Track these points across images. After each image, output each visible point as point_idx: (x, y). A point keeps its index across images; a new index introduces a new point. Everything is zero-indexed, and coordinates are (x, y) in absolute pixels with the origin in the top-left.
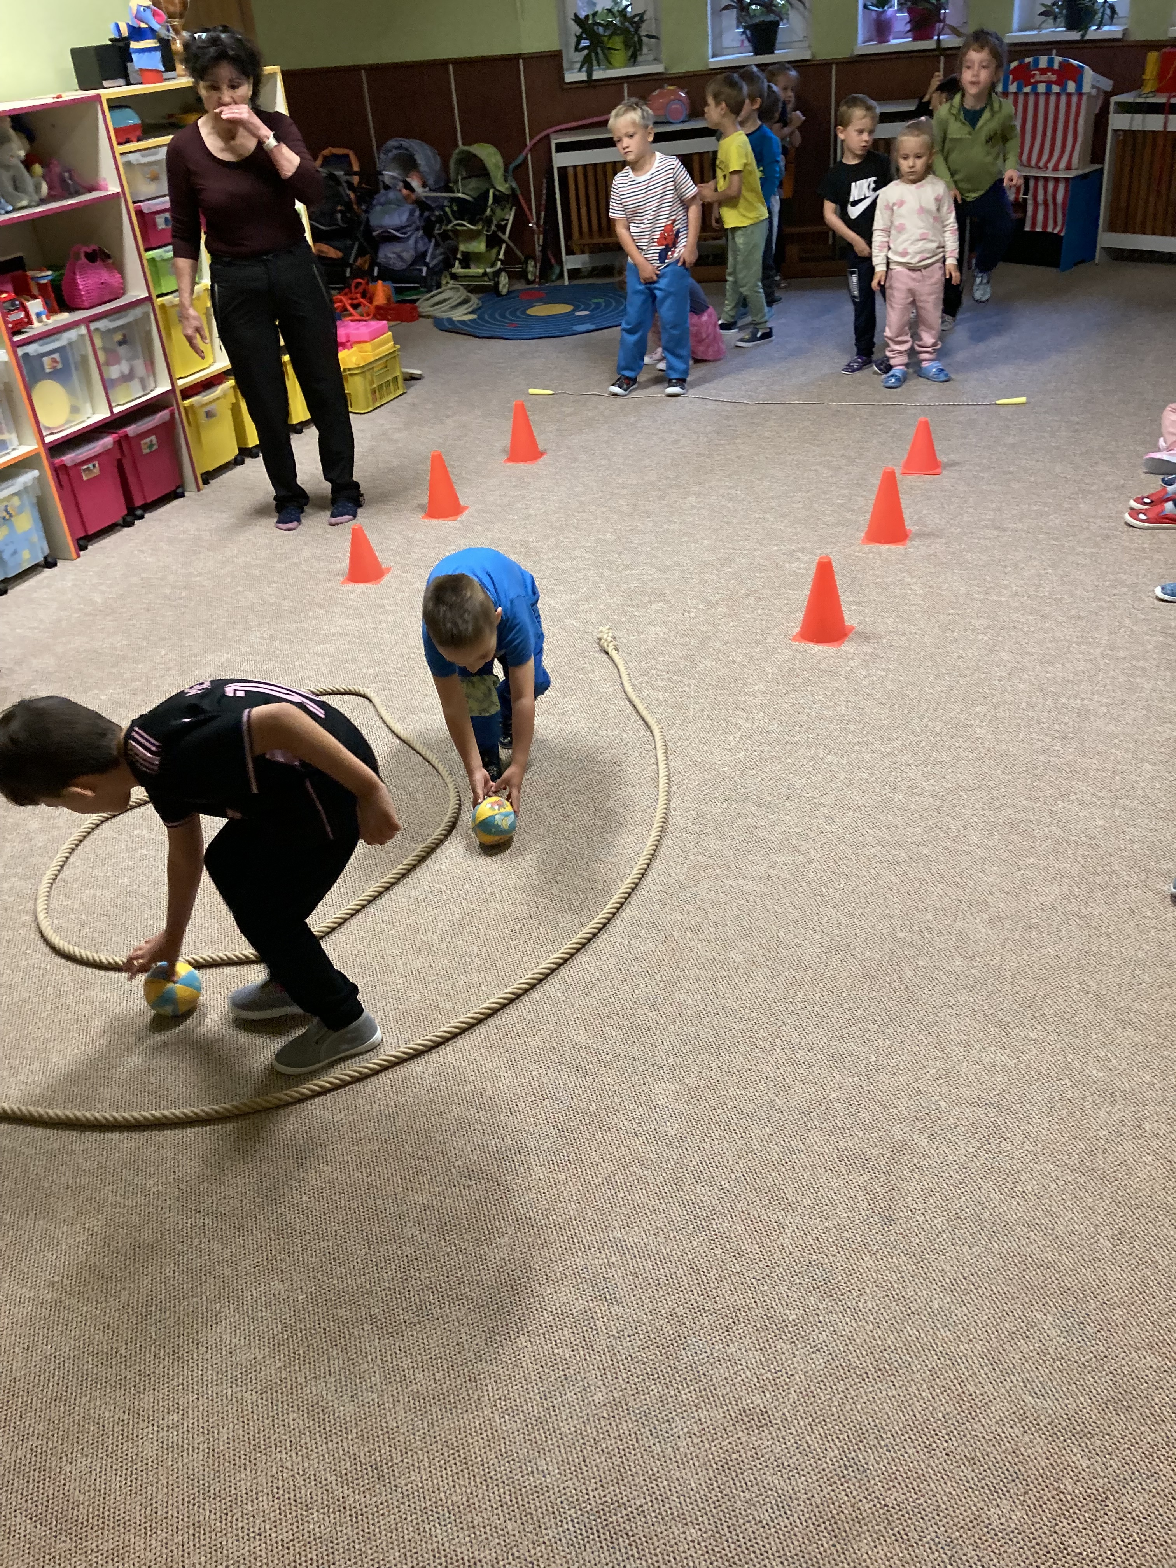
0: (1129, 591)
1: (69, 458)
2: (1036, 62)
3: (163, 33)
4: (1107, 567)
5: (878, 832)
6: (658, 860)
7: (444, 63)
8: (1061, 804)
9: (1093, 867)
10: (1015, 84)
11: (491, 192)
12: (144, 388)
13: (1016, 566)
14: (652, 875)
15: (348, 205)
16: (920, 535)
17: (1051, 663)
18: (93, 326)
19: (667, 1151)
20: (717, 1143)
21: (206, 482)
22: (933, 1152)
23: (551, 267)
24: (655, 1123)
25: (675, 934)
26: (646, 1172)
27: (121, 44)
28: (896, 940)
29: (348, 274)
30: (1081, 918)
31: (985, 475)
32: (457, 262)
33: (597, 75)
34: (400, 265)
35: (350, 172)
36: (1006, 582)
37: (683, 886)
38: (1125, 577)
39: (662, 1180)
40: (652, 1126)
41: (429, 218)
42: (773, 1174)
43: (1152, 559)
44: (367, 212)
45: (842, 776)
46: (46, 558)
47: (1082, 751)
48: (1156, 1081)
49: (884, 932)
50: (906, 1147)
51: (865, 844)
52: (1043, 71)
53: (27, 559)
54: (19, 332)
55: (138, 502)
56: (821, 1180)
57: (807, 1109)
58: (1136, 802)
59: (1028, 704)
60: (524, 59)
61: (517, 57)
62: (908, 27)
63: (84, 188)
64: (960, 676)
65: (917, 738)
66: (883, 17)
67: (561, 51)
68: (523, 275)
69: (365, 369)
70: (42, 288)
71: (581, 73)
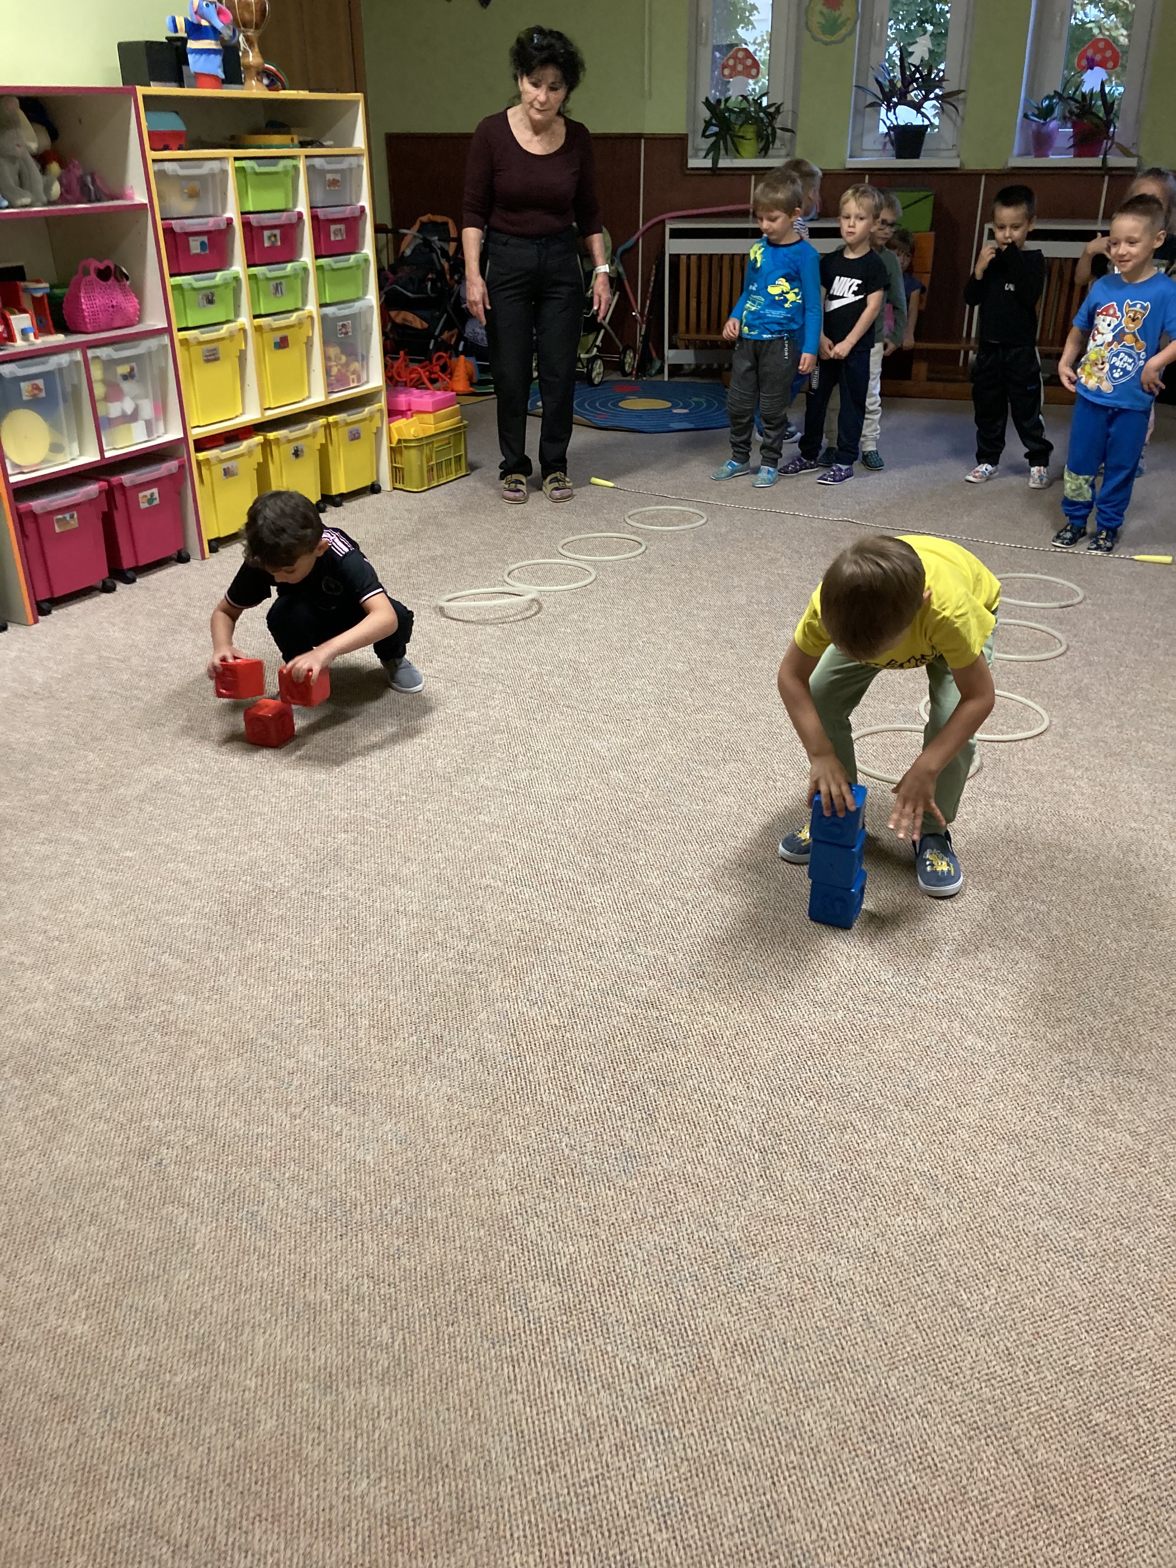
12: (149, 433)
15: (441, 274)
18: (91, 354)
21: (213, 550)
23: (651, 360)
29: (431, 347)
33: (724, 163)
35: (446, 240)
44: (459, 282)
55: (128, 563)
60: (646, 139)
61: (638, 137)
62: (1071, 142)
66: (1044, 130)
67: (687, 135)
68: (619, 367)
69: (423, 442)
70: (37, 302)
71: (705, 160)
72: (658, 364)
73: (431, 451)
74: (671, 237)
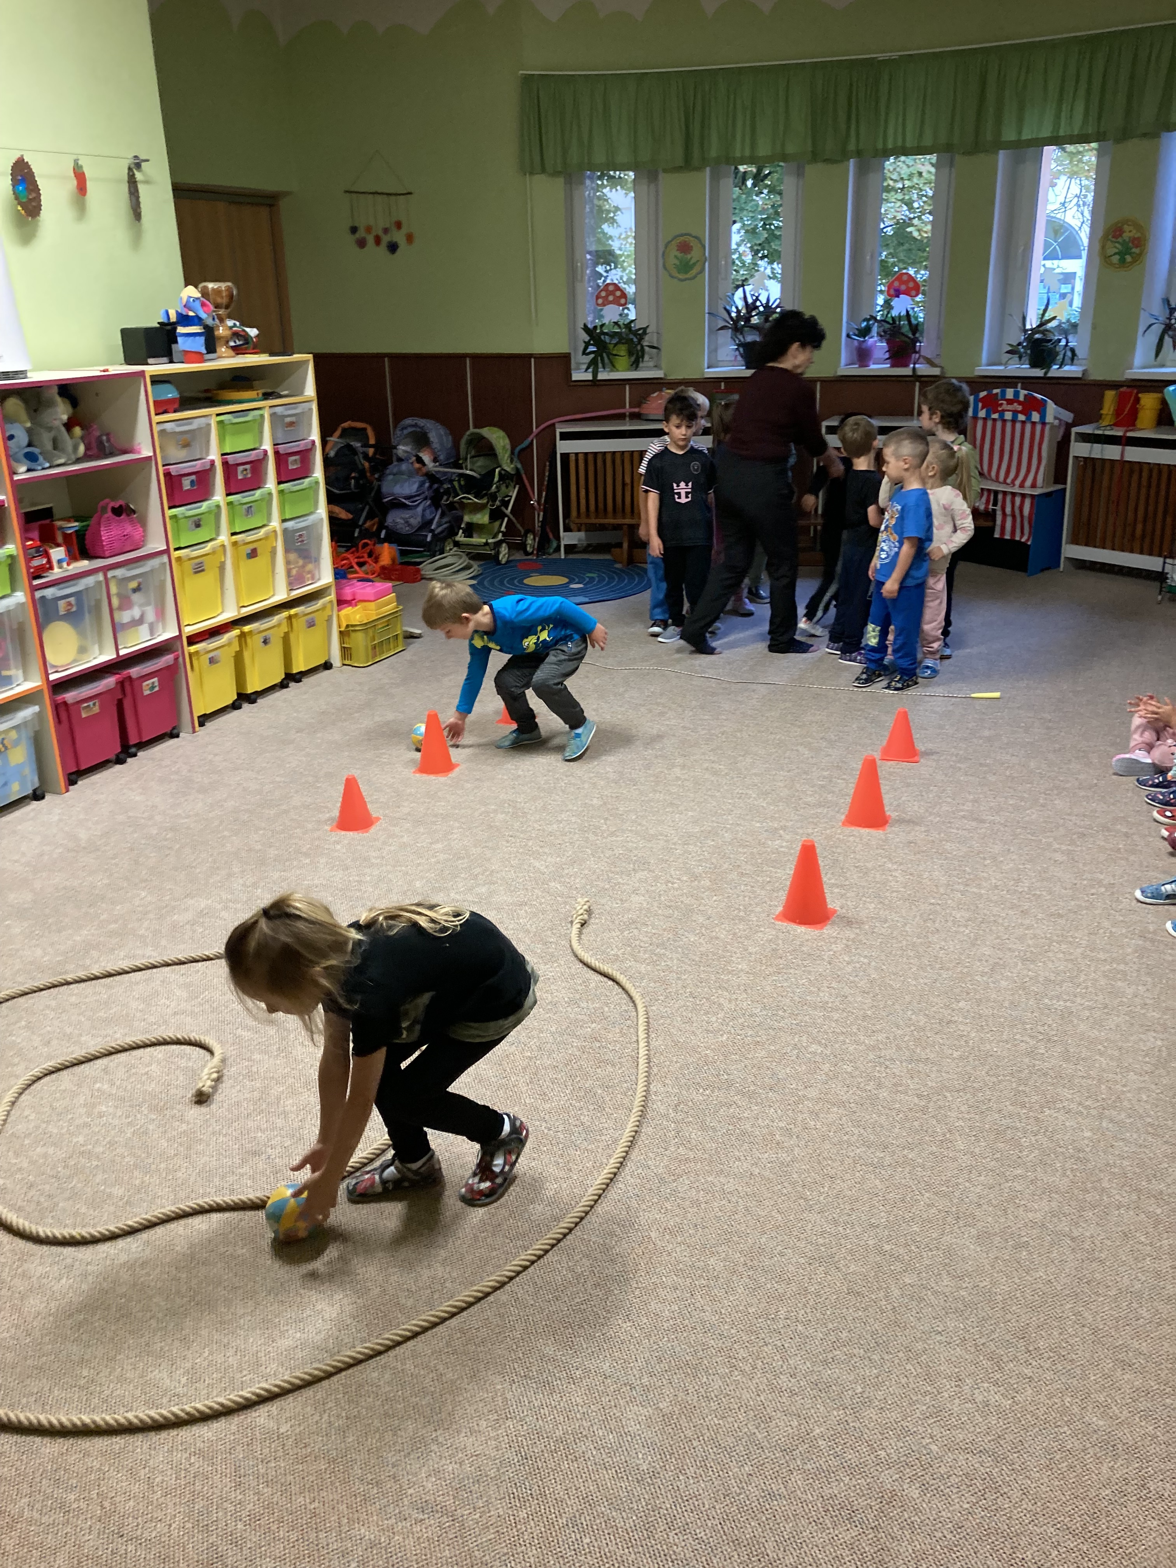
0: (1106, 891)
1: (71, 696)
2: (1003, 393)
3: (210, 322)
4: (1084, 864)
5: (862, 1131)
6: (636, 1150)
7: (463, 356)
8: (1047, 1112)
9: (1083, 1183)
10: (984, 411)
11: (497, 470)
12: (152, 633)
13: (994, 859)
14: (630, 1165)
15: (362, 472)
16: (900, 821)
17: (1033, 962)
18: (110, 574)
19: (639, 1489)
20: (692, 1481)
21: (202, 724)
22: (925, 1506)
23: (549, 541)
24: (626, 1453)
25: (653, 1235)
26: (614, 1513)
27: (169, 328)
28: (881, 1252)
29: (356, 535)
30: (1073, 1239)
31: (962, 766)
32: (461, 531)
33: (602, 376)
34: (406, 530)
35: (366, 445)
36: (985, 875)
37: (662, 1180)
38: (1102, 877)
39: (632, 1524)
40: (622, 1457)
41: (437, 489)
42: (753, 1524)
43: (1127, 859)
44: (379, 479)
45: (826, 1067)
46: (35, 791)
47: (1066, 1056)
48: (1158, 1433)
49: (870, 1243)
50: (896, 1497)
51: (850, 1144)
52: (1010, 402)
53: (16, 790)
54: (39, 577)
55: (133, 740)
56: (804, 1534)
57: (790, 1445)
58: (1123, 1115)
59: (1012, 1003)
60: (535, 358)
61: (529, 356)
62: (887, 355)
63: (119, 450)
64: (941, 968)
65: (900, 1032)
66: (864, 346)
67: (569, 354)
68: (522, 547)
69: (368, 626)
70: (67, 539)
71: (586, 374)
72: (555, 544)
73: (374, 632)
74: (561, 439)
